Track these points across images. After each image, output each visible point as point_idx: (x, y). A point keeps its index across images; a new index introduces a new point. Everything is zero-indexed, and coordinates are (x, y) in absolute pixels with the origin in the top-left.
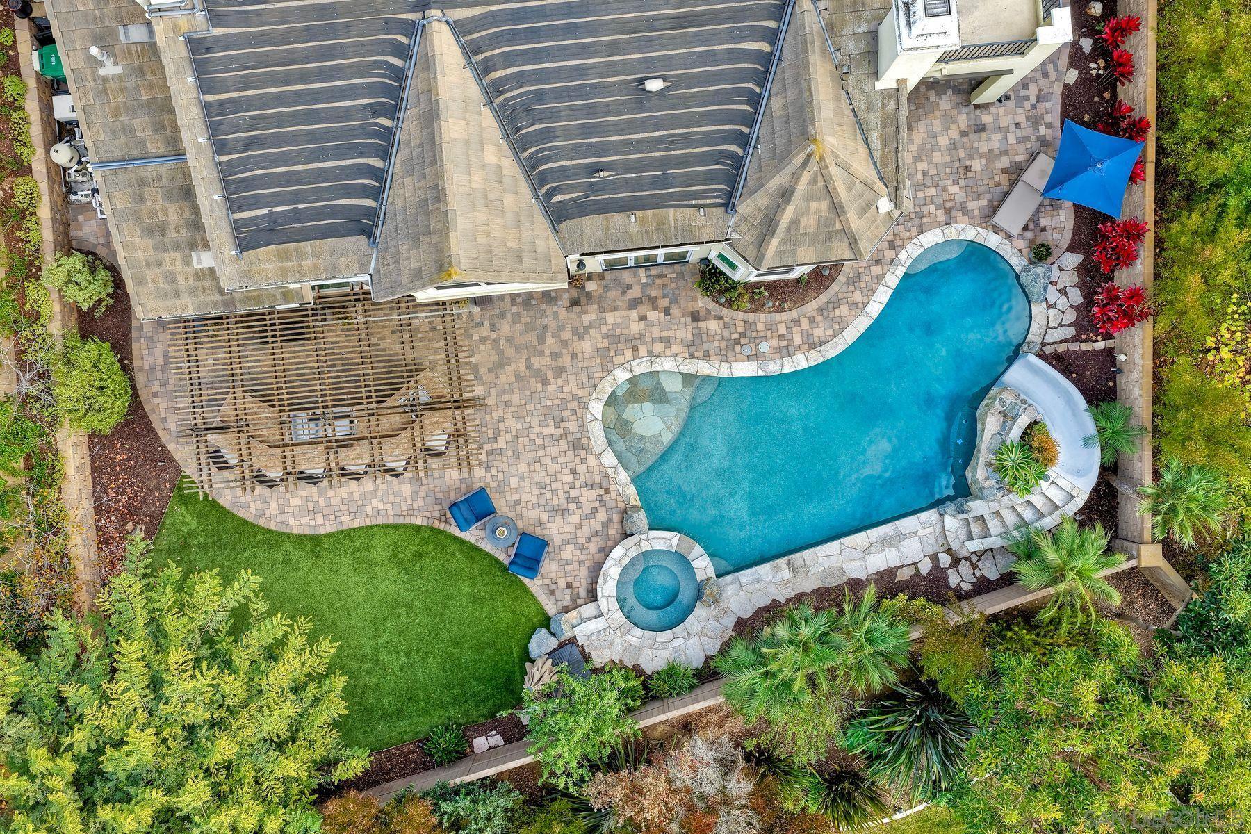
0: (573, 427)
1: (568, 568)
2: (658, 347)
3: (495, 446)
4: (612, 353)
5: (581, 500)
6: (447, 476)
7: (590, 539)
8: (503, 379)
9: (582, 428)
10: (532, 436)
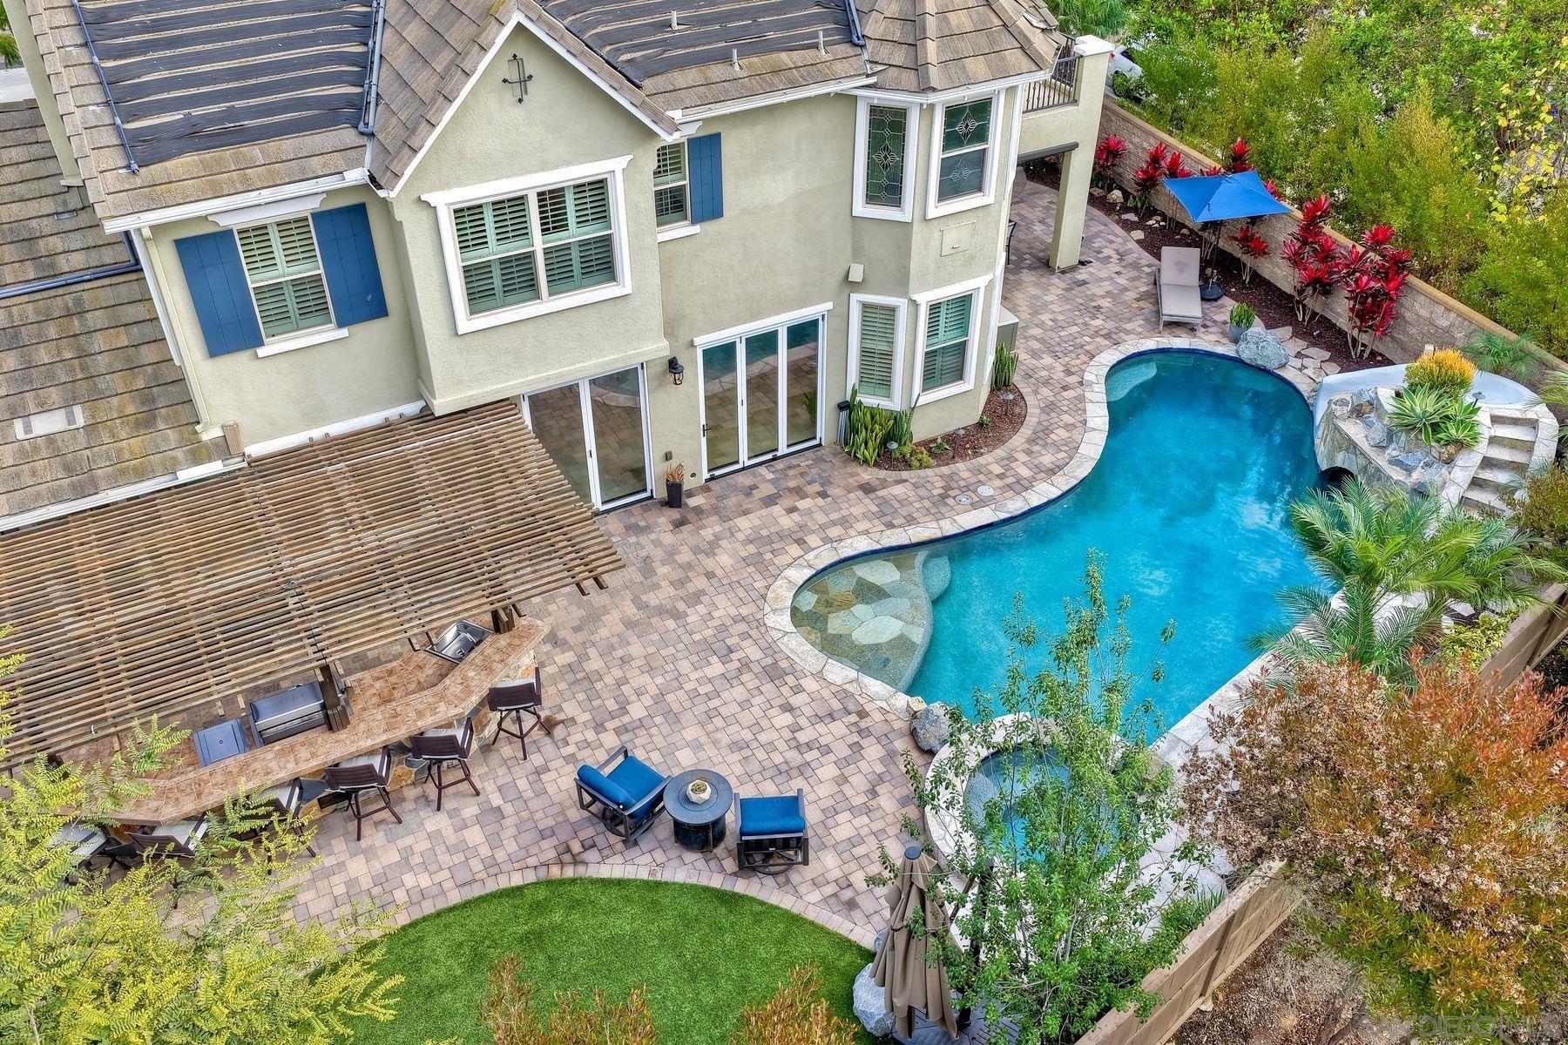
0: (754, 653)
1: (859, 851)
3: (626, 719)
5: (823, 741)
6: (551, 789)
7: (873, 793)
8: (604, 632)
9: (770, 649)
10: (688, 686)
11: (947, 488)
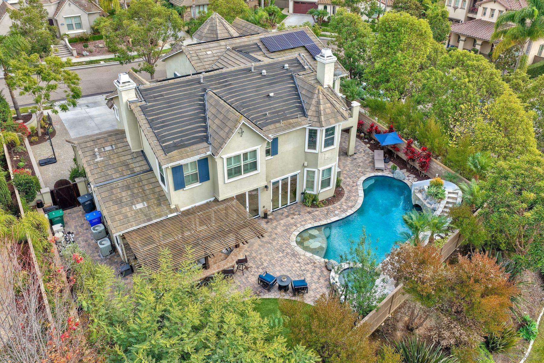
0: (289, 251)
1: (318, 290)
2: (303, 223)
3: (263, 266)
4: (289, 229)
5: (307, 269)
6: (250, 281)
7: (319, 279)
8: (255, 248)
9: (292, 250)
10: (276, 259)
11: (328, 212)
